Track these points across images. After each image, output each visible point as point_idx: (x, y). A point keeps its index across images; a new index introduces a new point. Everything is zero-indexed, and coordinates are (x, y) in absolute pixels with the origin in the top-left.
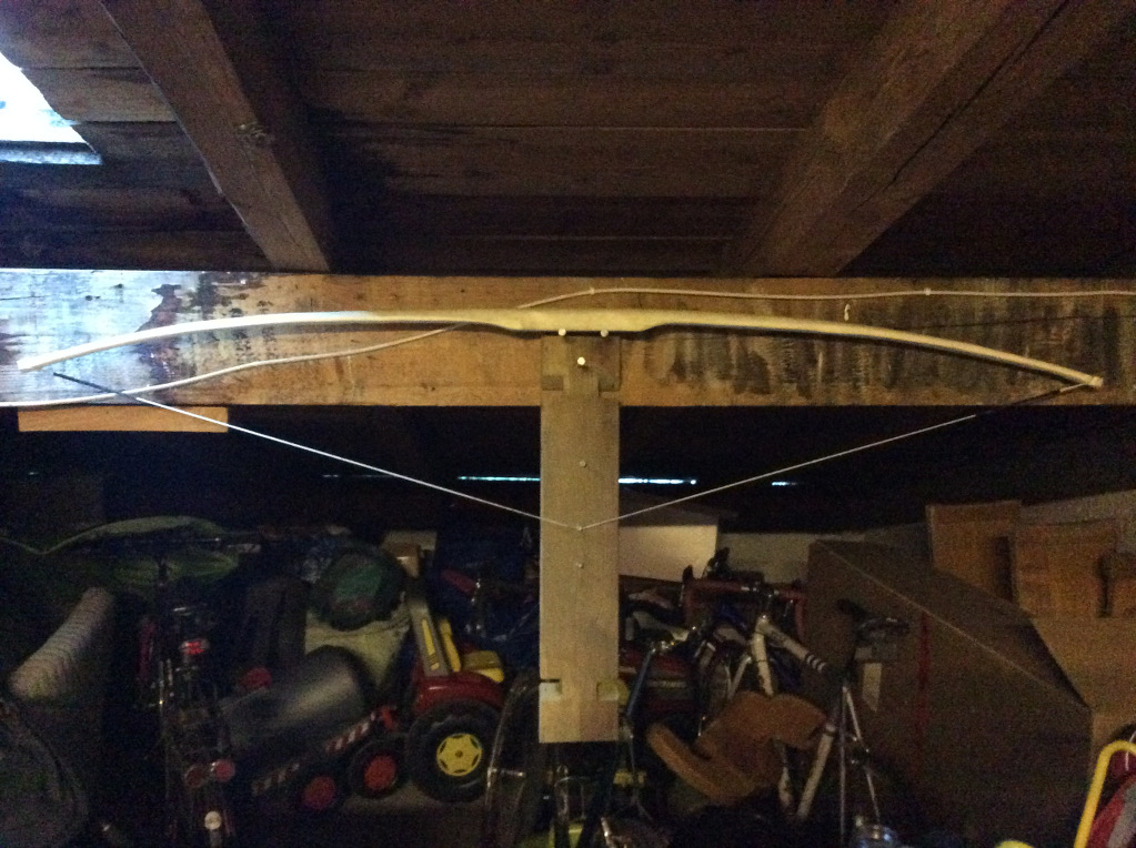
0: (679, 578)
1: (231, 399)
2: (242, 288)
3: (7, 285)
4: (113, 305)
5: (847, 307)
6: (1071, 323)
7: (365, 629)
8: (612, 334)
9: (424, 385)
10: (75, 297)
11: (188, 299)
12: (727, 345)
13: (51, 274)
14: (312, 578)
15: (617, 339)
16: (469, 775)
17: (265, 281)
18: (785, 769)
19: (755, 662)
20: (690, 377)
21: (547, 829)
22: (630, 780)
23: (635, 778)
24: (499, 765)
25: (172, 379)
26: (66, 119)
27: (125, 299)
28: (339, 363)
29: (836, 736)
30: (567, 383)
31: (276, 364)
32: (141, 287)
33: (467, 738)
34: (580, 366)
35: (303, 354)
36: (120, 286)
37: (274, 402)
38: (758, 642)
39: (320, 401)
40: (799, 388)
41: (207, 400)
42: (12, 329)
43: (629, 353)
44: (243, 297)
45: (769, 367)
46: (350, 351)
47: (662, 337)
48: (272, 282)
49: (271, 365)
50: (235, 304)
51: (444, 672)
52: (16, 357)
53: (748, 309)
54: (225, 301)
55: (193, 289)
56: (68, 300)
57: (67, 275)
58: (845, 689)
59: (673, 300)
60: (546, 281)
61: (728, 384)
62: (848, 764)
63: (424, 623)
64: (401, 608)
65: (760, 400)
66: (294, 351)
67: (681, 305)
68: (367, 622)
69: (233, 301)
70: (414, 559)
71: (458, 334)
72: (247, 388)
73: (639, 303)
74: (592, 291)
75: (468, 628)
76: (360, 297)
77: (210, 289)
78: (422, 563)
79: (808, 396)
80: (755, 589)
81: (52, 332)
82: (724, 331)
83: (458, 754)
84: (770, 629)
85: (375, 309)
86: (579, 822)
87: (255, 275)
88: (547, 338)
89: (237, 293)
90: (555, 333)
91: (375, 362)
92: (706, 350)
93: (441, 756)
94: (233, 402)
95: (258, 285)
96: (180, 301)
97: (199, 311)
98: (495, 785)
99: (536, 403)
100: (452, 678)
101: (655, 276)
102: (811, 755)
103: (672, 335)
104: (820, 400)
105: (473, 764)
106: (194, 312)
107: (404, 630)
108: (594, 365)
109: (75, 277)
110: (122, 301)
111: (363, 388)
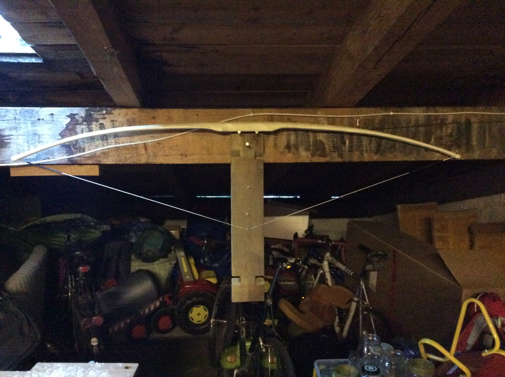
0: (292, 238)
1: (101, 161)
2: (104, 114)
3: (4, 114)
4: (50, 122)
5: (358, 120)
6: (451, 126)
7: (157, 262)
8: (260, 132)
9: (182, 155)
10: (33, 119)
11: (81, 119)
12: (308, 136)
13: (23, 109)
14: (133, 240)
15: (262, 135)
16: (203, 323)
17: (113, 112)
18: (337, 317)
19: (324, 272)
20: (293, 150)
21: (237, 344)
22: (272, 323)
23: (274, 322)
24: (216, 318)
25: (75, 153)
26: (29, 44)
27: (54, 119)
28: (145, 146)
29: (358, 302)
30: (242, 154)
31: (119, 147)
32: (61, 115)
33: (202, 307)
34: (248, 146)
35: (131, 142)
36: (52, 114)
37: (118, 163)
38: (326, 264)
39: (138, 162)
40: (338, 155)
41: (90, 162)
42: (7, 133)
43: (268, 140)
44: (104, 118)
45: (326, 146)
46: (150, 141)
47: (281, 133)
48: (116, 111)
49: (117, 147)
50: (101, 121)
51: (192, 279)
52: (9, 145)
53: (317, 121)
54: (97, 120)
55: (83, 115)
56: (31, 120)
57: (30, 110)
58: (362, 283)
59: (286, 118)
60: (231, 111)
61: (309, 153)
62: (363, 313)
63: (183, 258)
64: (172, 252)
65: (322, 160)
66: (126, 141)
67: (289, 120)
68: (157, 259)
69: (100, 120)
70: (178, 232)
71: (195, 133)
72: (107, 157)
73: (271, 119)
74: (252, 115)
75: (202, 261)
76: (154, 118)
77: (90, 115)
78: (181, 234)
79: (342, 158)
80: (324, 242)
81: (23, 134)
82: (308, 131)
83: (198, 314)
84: (330, 258)
85: (160, 123)
86: (250, 340)
87: (109, 109)
88: (233, 135)
89: (102, 116)
90: (236, 132)
91: (160, 145)
92: (300, 139)
93: (190, 315)
94: (101, 163)
95: (111, 113)
96: (78, 120)
97: (86, 125)
98: (214, 326)
99: (228, 162)
100: (195, 282)
101: (278, 108)
102: (348, 311)
103: (285, 133)
104: (347, 159)
105: (205, 318)
106: (84, 125)
107: (174, 262)
108: (253, 145)
109: (33, 111)
110: (53, 121)
111: (156, 156)
